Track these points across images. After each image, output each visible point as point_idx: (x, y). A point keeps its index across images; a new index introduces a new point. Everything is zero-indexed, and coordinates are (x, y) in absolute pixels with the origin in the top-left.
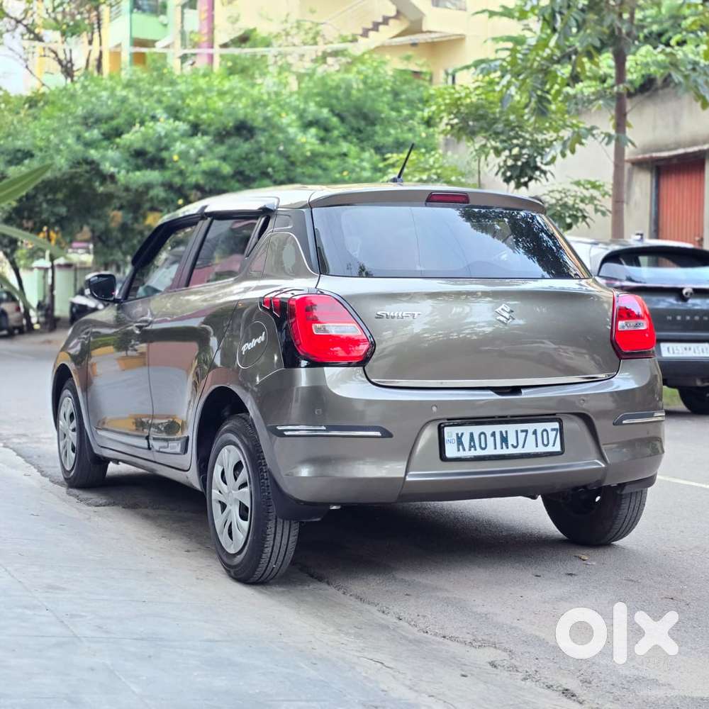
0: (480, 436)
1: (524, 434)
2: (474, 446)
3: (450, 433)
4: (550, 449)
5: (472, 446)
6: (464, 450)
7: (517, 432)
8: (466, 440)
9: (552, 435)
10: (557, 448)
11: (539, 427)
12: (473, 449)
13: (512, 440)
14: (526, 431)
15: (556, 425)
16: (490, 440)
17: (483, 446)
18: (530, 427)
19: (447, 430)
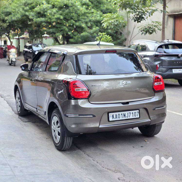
0: (118, 115)
1: (130, 114)
2: (117, 118)
3: (111, 115)
4: (136, 117)
5: (116, 118)
6: (114, 119)
7: (128, 113)
8: (115, 116)
9: (137, 113)
10: (138, 117)
11: (134, 112)
13: (126, 115)
14: (130, 113)
15: (138, 111)
16: (121, 116)
17: (119, 117)
18: (131, 112)
19: (110, 114)
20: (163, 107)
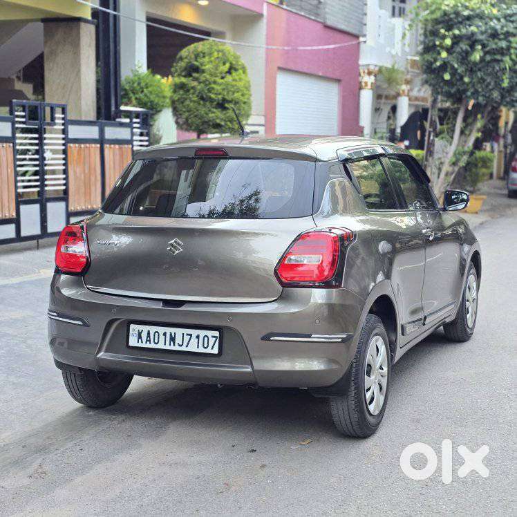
0: (155, 334)
1: (189, 337)
2: (150, 341)
3: (134, 328)
4: (209, 351)
5: (148, 341)
6: (142, 342)
7: (183, 334)
8: (144, 336)
9: (212, 341)
10: (216, 351)
11: (202, 333)
12: (148, 342)
13: (179, 340)
14: (191, 335)
15: (217, 333)
16: (162, 337)
17: (156, 341)
18: (195, 332)
19: (132, 326)
20: (309, 336)
